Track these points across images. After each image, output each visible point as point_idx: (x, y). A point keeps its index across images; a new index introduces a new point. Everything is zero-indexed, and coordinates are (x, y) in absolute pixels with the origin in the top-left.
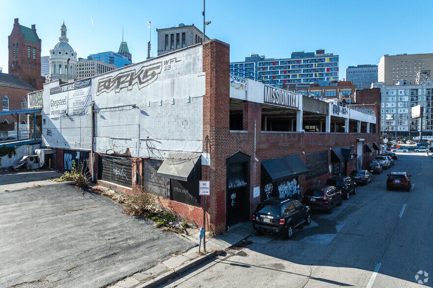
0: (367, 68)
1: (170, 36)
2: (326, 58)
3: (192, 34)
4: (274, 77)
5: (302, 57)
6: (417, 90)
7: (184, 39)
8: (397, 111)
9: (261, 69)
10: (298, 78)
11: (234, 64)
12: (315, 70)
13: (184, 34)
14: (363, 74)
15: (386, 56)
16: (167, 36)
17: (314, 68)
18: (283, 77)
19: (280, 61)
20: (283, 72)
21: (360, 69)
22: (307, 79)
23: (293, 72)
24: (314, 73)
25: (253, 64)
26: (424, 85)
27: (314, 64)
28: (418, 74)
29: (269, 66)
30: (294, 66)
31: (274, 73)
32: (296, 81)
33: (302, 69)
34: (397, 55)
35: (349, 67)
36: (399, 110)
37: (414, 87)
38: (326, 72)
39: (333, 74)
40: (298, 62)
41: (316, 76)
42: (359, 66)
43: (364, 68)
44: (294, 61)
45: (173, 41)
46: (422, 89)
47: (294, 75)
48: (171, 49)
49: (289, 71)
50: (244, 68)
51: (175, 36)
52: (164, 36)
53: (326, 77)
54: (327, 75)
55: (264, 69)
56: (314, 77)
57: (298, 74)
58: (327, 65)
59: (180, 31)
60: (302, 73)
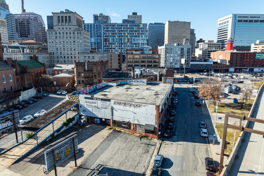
0: (159, 25)
1: (61, 17)
2: (141, 25)
3: (75, 17)
4: (113, 34)
5: (128, 23)
6: (183, 48)
7: (70, 20)
8: (175, 58)
9: (106, 28)
10: (126, 35)
11: (89, 24)
12: (135, 31)
13: (70, 17)
14: (157, 28)
15: (169, 22)
16: (59, 17)
17: (135, 30)
18: (118, 34)
19: (116, 24)
20: (118, 31)
21: (156, 25)
22: (131, 36)
23: (124, 31)
24: (135, 33)
25: (101, 25)
26: (187, 46)
27: (135, 27)
28: (184, 40)
29: (110, 27)
30: (124, 28)
31: (113, 31)
32: (125, 36)
33: (129, 30)
34: (174, 22)
35: (150, 24)
36: (176, 57)
37: (182, 47)
38: (141, 32)
39: (145, 34)
40: (126, 25)
41: (136, 34)
42: (155, 24)
43: (157, 25)
44: (124, 25)
45: (63, 20)
46: (186, 48)
47: (124, 33)
48: (62, 25)
49: (121, 31)
50: (96, 27)
51: (64, 18)
52: (57, 17)
53: (141, 35)
54: (141, 34)
55: (107, 28)
56: (135, 35)
57: (126, 33)
58: (142, 28)
59: (67, 15)
60: (129, 32)
